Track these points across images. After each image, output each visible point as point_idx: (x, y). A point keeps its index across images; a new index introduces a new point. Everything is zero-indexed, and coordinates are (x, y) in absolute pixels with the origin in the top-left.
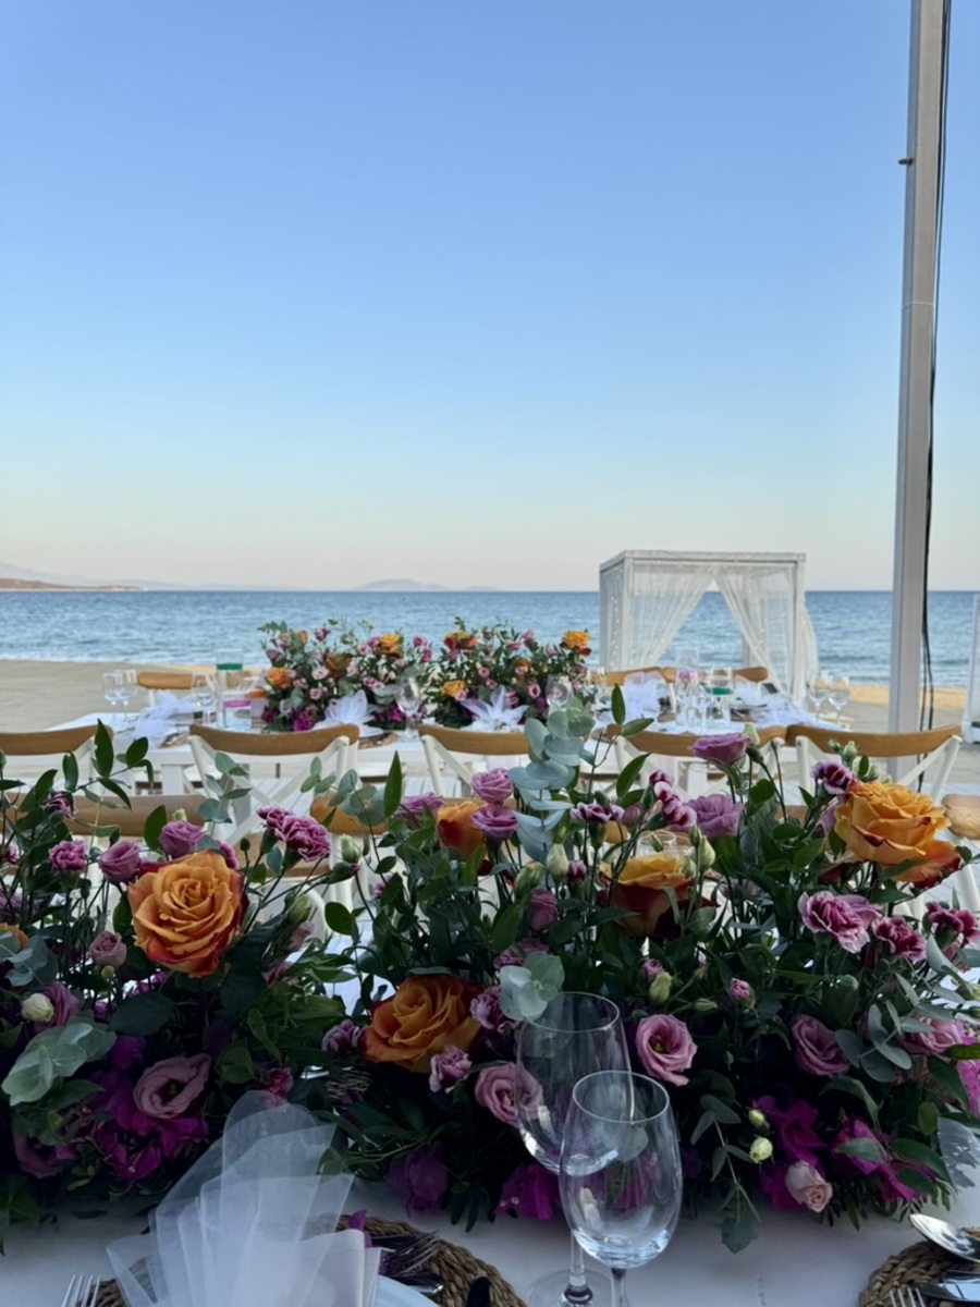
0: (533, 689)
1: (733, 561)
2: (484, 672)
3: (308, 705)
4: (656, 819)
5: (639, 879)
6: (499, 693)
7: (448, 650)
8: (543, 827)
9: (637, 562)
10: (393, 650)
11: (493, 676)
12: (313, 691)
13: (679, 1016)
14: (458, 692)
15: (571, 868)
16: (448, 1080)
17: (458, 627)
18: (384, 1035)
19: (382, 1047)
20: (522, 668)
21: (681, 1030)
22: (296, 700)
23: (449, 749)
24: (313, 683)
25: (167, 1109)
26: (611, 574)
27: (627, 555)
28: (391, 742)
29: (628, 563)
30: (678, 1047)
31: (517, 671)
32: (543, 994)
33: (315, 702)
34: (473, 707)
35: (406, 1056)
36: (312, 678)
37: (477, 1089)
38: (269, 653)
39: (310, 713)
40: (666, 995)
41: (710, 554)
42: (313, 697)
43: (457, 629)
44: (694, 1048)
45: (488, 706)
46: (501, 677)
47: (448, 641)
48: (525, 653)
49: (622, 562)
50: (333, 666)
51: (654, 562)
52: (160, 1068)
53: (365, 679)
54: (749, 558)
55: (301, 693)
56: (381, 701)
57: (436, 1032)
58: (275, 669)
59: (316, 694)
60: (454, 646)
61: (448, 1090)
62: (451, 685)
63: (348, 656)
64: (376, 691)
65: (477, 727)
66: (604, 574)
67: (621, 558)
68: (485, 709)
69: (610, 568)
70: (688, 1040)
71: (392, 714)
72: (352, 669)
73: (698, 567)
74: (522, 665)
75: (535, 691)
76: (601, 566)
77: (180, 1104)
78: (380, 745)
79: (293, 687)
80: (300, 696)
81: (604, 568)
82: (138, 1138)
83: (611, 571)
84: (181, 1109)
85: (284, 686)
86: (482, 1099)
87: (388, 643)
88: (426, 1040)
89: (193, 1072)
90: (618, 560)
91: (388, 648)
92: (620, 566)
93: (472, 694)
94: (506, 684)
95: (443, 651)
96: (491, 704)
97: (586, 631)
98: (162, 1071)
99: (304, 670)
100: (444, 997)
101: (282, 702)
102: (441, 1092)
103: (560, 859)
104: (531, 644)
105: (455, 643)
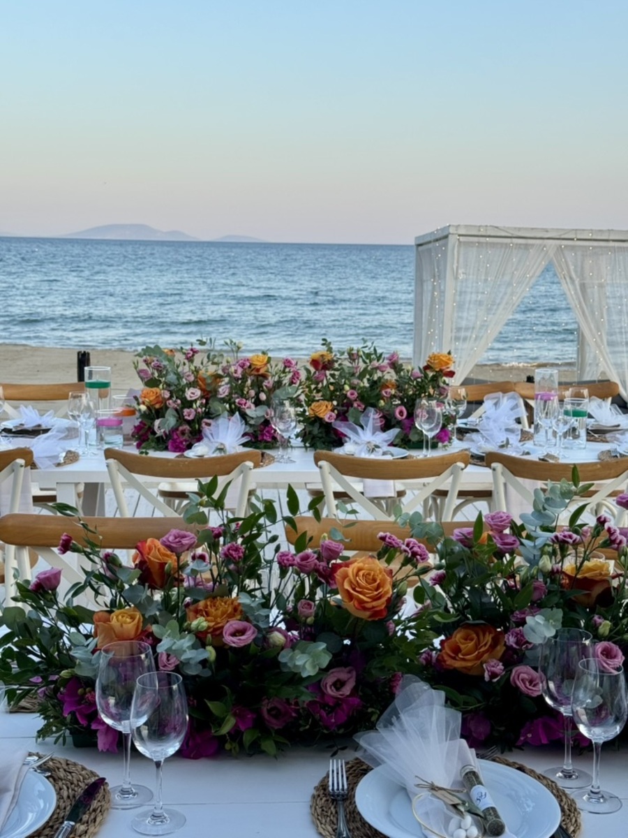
0: (400, 412)
1: (572, 239)
2: (352, 394)
3: (181, 425)
4: (605, 542)
5: (587, 575)
6: (367, 416)
7: (312, 370)
8: (535, 546)
9: (462, 239)
10: (262, 371)
11: (362, 398)
12: (186, 411)
13: (614, 643)
14: (326, 412)
15: (553, 569)
16: (493, 675)
17: (325, 348)
18: (453, 655)
19: (454, 661)
20: (389, 390)
21: (616, 648)
22: (171, 420)
23: (343, 474)
24: (188, 404)
25: (341, 693)
26: (429, 250)
27: (451, 230)
28: (269, 464)
29: (452, 240)
30: (615, 657)
31: (383, 393)
32: (554, 626)
33: (189, 422)
34: (343, 429)
35: (469, 664)
36: (185, 398)
37: (511, 678)
38: (140, 372)
39: (183, 433)
40: (607, 632)
41: (547, 231)
42: (186, 417)
43: (322, 350)
44: (624, 658)
45: (359, 429)
46: (370, 398)
47: (315, 363)
48: (390, 376)
49: (446, 237)
50: (203, 387)
51: (482, 240)
52: (332, 673)
53: (237, 401)
54: (590, 236)
55: (175, 413)
56: (252, 422)
57: (484, 652)
58: (148, 389)
59: (189, 414)
60: (320, 367)
61: (495, 680)
62: (319, 406)
63: (217, 377)
64: (248, 412)
65: (348, 449)
66: (420, 248)
67: (445, 234)
68: (357, 433)
69: (429, 242)
70: (620, 653)
71: (263, 435)
72: (224, 390)
73: (533, 245)
74: (388, 387)
75: (401, 413)
76: (417, 238)
77: (347, 690)
78: (262, 466)
79: (167, 408)
80: (175, 416)
81: (421, 242)
82: (329, 707)
83: (430, 246)
84: (348, 693)
85: (157, 406)
86: (515, 683)
87: (258, 364)
88: (478, 657)
89: (349, 675)
90: (441, 235)
91: (258, 370)
92: (441, 242)
93: (342, 416)
94: (374, 406)
95: (308, 371)
96: (362, 427)
97: (449, 353)
98: (335, 674)
99: (178, 392)
100: (484, 635)
101: (157, 422)
102: (490, 681)
103: (547, 563)
104: (395, 366)
105: (321, 364)
